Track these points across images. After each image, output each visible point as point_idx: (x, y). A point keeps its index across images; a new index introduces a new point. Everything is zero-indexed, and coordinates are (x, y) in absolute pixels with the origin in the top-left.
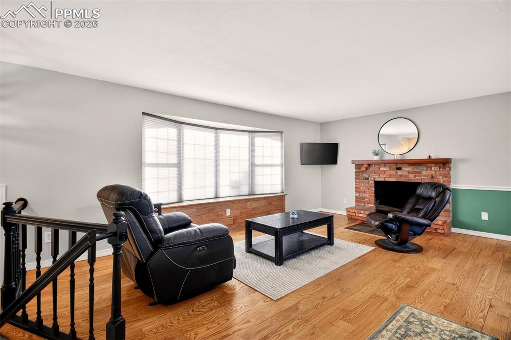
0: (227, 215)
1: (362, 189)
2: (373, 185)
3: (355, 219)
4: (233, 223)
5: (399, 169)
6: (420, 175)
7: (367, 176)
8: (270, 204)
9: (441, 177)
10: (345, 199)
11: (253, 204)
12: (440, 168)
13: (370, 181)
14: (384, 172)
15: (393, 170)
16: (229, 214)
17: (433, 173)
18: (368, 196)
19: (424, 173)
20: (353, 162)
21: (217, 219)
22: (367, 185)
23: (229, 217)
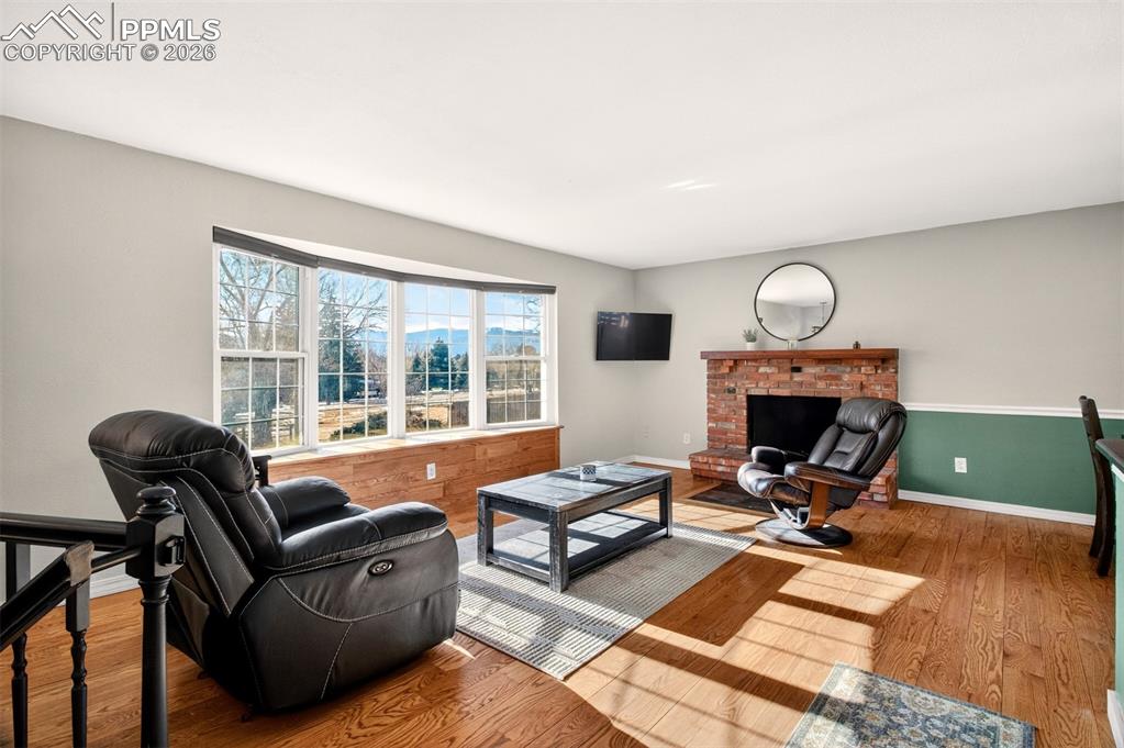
0: (430, 478)
1: (721, 411)
2: (745, 404)
3: (708, 478)
4: (441, 495)
5: (798, 370)
6: (839, 383)
7: (732, 385)
8: (525, 449)
9: (878, 388)
10: (685, 435)
11: (489, 451)
12: (876, 368)
13: (738, 396)
14: (767, 376)
15: (786, 371)
16: (434, 477)
17: (864, 378)
18: (733, 427)
19: (846, 378)
20: (704, 355)
21: (406, 487)
22: (732, 403)
23: (434, 482)
